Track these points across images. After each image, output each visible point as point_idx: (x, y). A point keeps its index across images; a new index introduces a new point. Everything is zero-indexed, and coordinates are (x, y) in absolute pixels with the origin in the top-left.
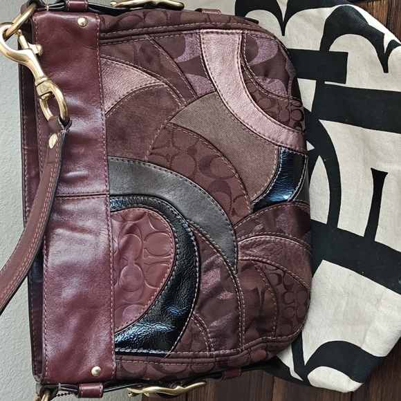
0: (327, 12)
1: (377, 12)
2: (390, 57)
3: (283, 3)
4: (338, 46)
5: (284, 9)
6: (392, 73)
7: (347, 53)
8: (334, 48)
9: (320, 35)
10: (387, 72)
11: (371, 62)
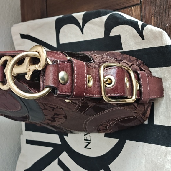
0: (105, 18)
1: (134, 12)
2: (143, 32)
3: (80, 19)
4: (114, 32)
5: (81, 22)
6: (147, 39)
7: (120, 35)
8: (112, 34)
9: (103, 30)
10: (144, 39)
11: (134, 36)
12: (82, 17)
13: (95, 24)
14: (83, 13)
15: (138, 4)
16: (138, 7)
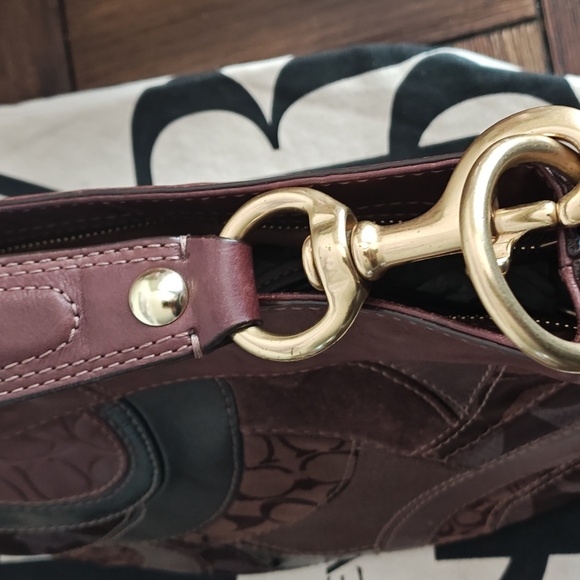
8: (432, 137)
12: (271, 81)
13: (339, 104)
14: (281, 62)
15: (527, 20)
16: (530, 29)
